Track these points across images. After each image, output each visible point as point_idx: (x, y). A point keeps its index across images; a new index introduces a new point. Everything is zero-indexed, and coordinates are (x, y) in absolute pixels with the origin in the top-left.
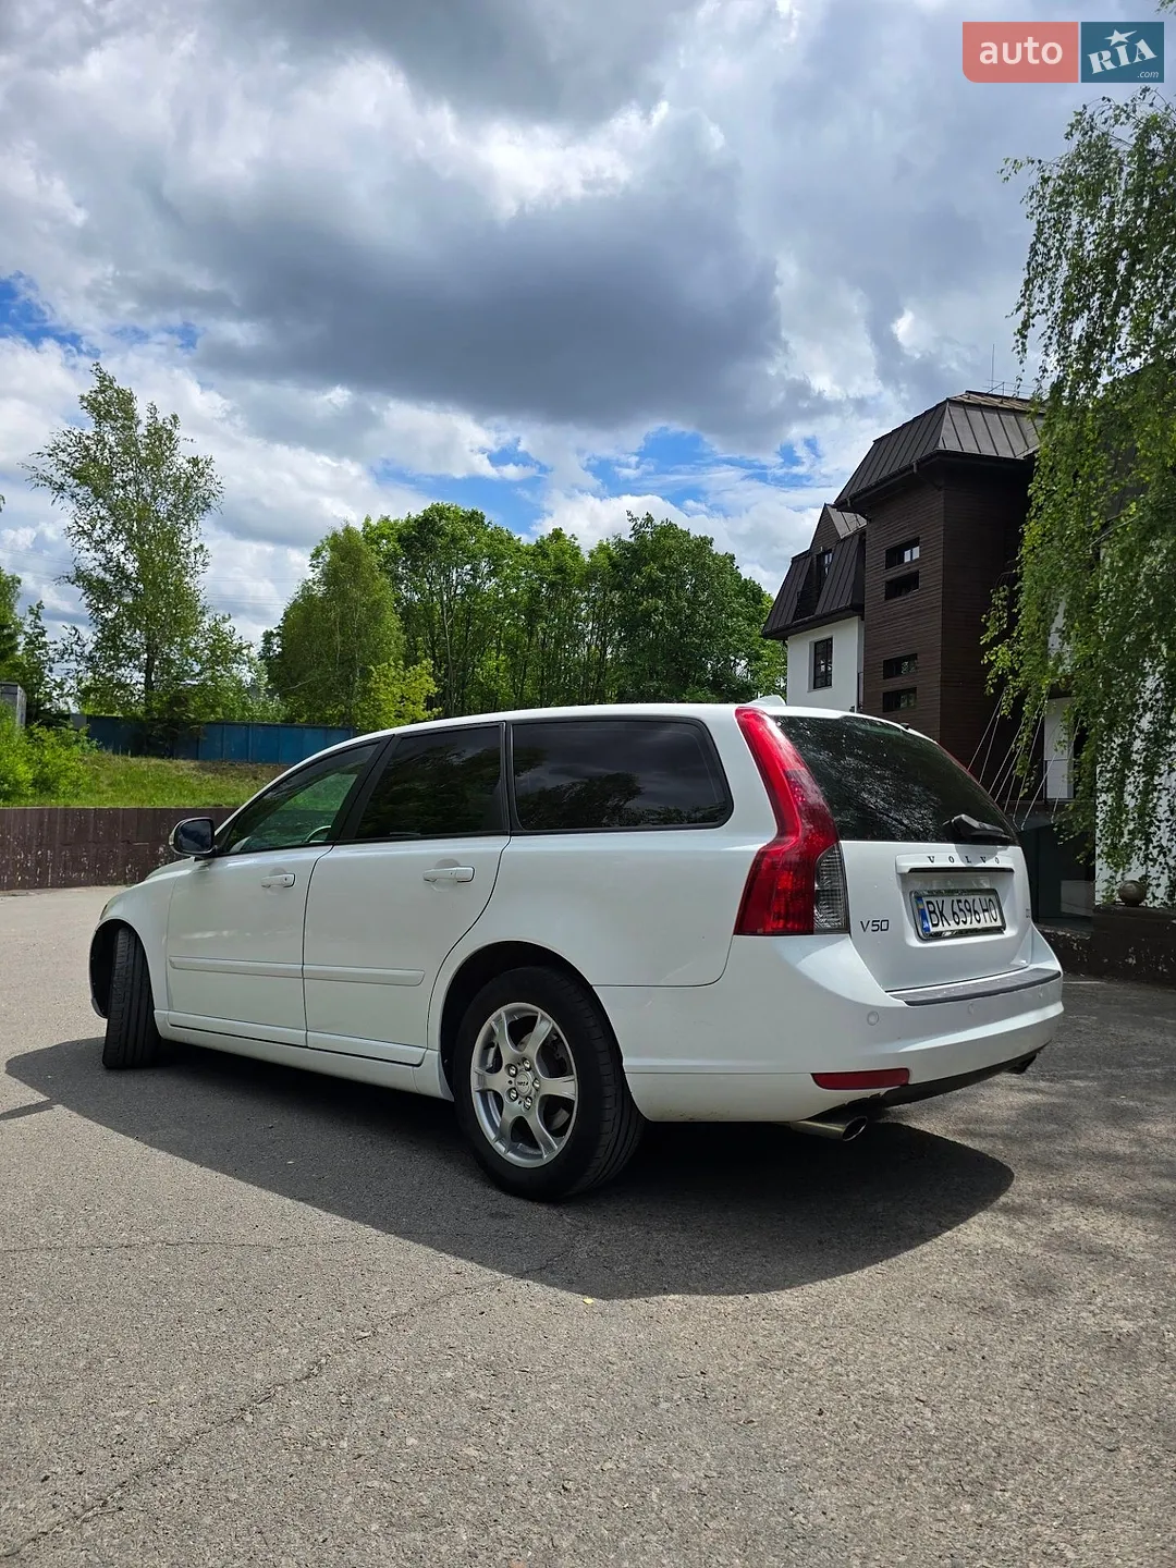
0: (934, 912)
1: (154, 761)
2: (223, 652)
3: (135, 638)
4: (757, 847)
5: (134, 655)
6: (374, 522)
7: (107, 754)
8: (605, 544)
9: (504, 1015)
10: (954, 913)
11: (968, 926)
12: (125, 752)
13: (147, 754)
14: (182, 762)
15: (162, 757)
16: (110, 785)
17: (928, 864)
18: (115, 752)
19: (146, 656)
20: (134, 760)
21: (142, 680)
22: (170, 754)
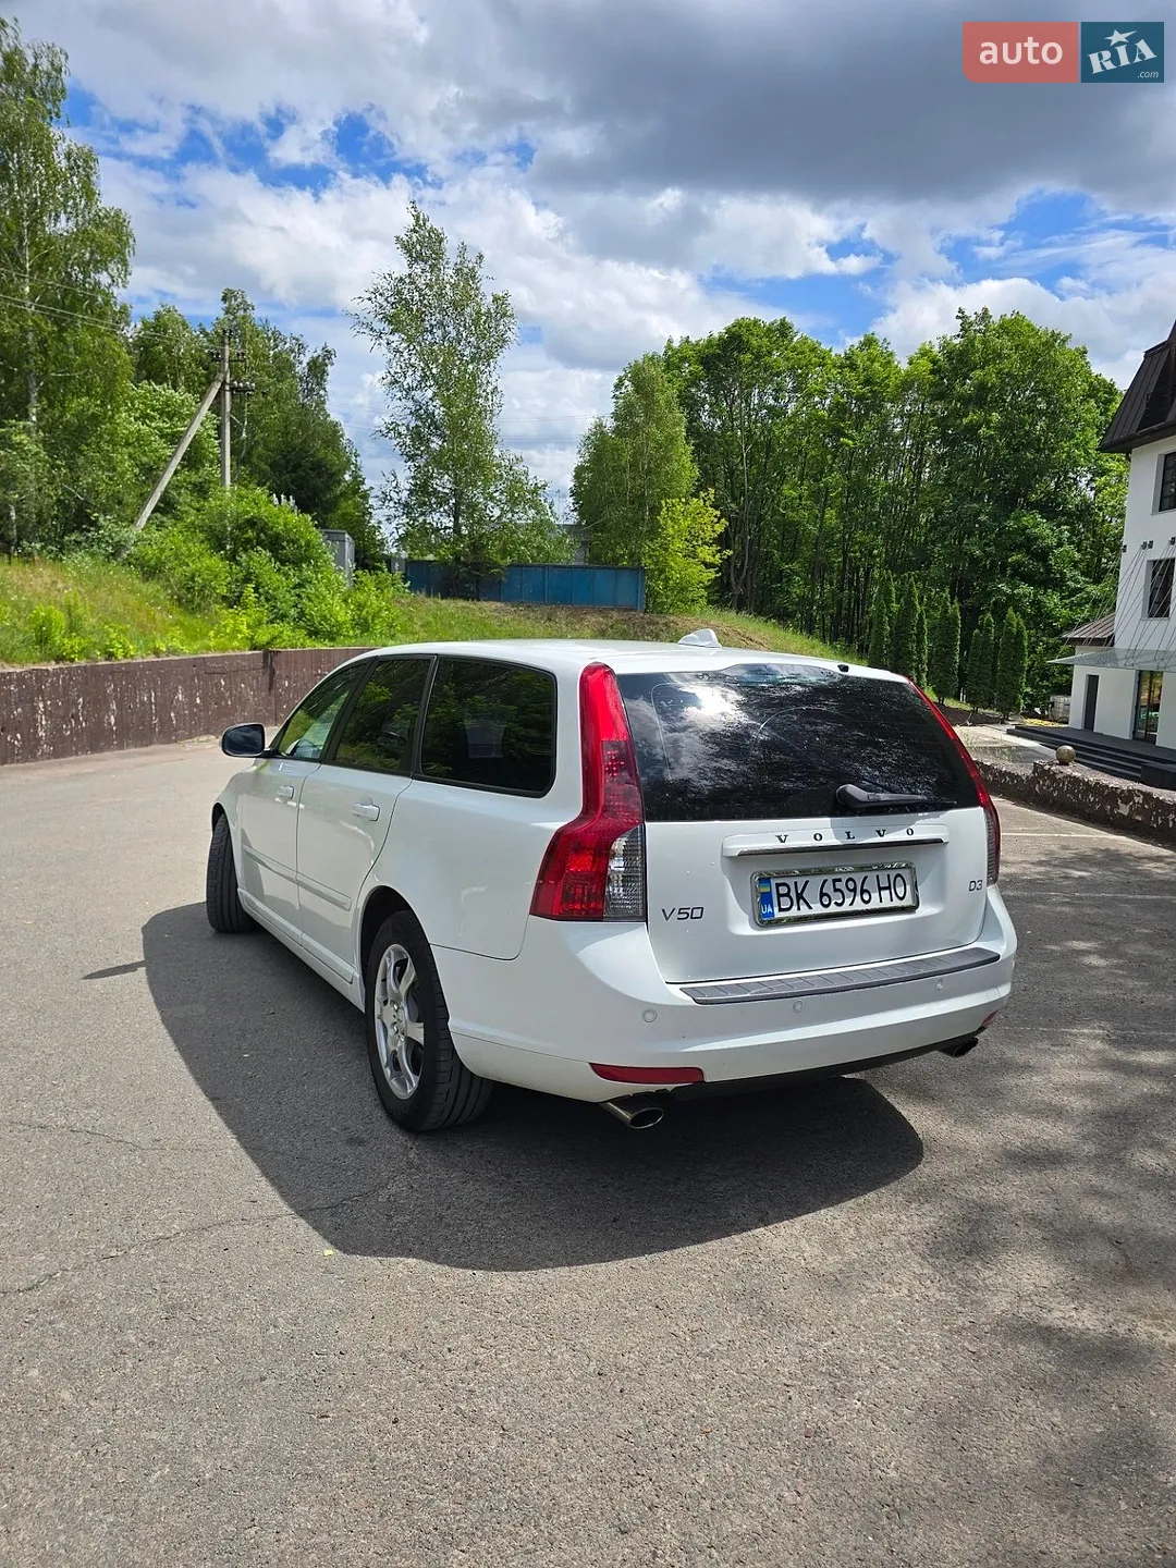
0: (788, 895)
1: (461, 603)
2: (521, 494)
3: (444, 483)
4: (556, 826)
5: (443, 501)
6: (676, 345)
7: (422, 596)
8: (928, 347)
9: (392, 953)
10: (822, 895)
11: (846, 908)
12: (435, 595)
13: (454, 596)
14: (485, 604)
15: (467, 599)
16: (422, 626)
17: (778, 845)
18: (428, 595)
19: (454, 501)
20: (444, 603)
21: (451, 524)
22: (476, 597)
